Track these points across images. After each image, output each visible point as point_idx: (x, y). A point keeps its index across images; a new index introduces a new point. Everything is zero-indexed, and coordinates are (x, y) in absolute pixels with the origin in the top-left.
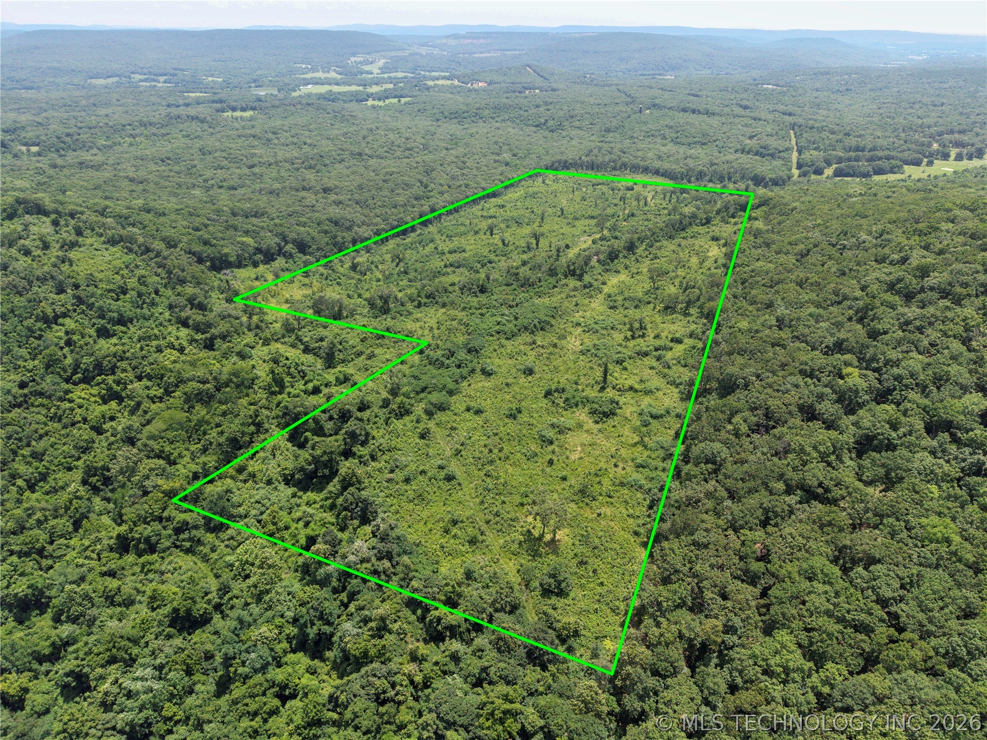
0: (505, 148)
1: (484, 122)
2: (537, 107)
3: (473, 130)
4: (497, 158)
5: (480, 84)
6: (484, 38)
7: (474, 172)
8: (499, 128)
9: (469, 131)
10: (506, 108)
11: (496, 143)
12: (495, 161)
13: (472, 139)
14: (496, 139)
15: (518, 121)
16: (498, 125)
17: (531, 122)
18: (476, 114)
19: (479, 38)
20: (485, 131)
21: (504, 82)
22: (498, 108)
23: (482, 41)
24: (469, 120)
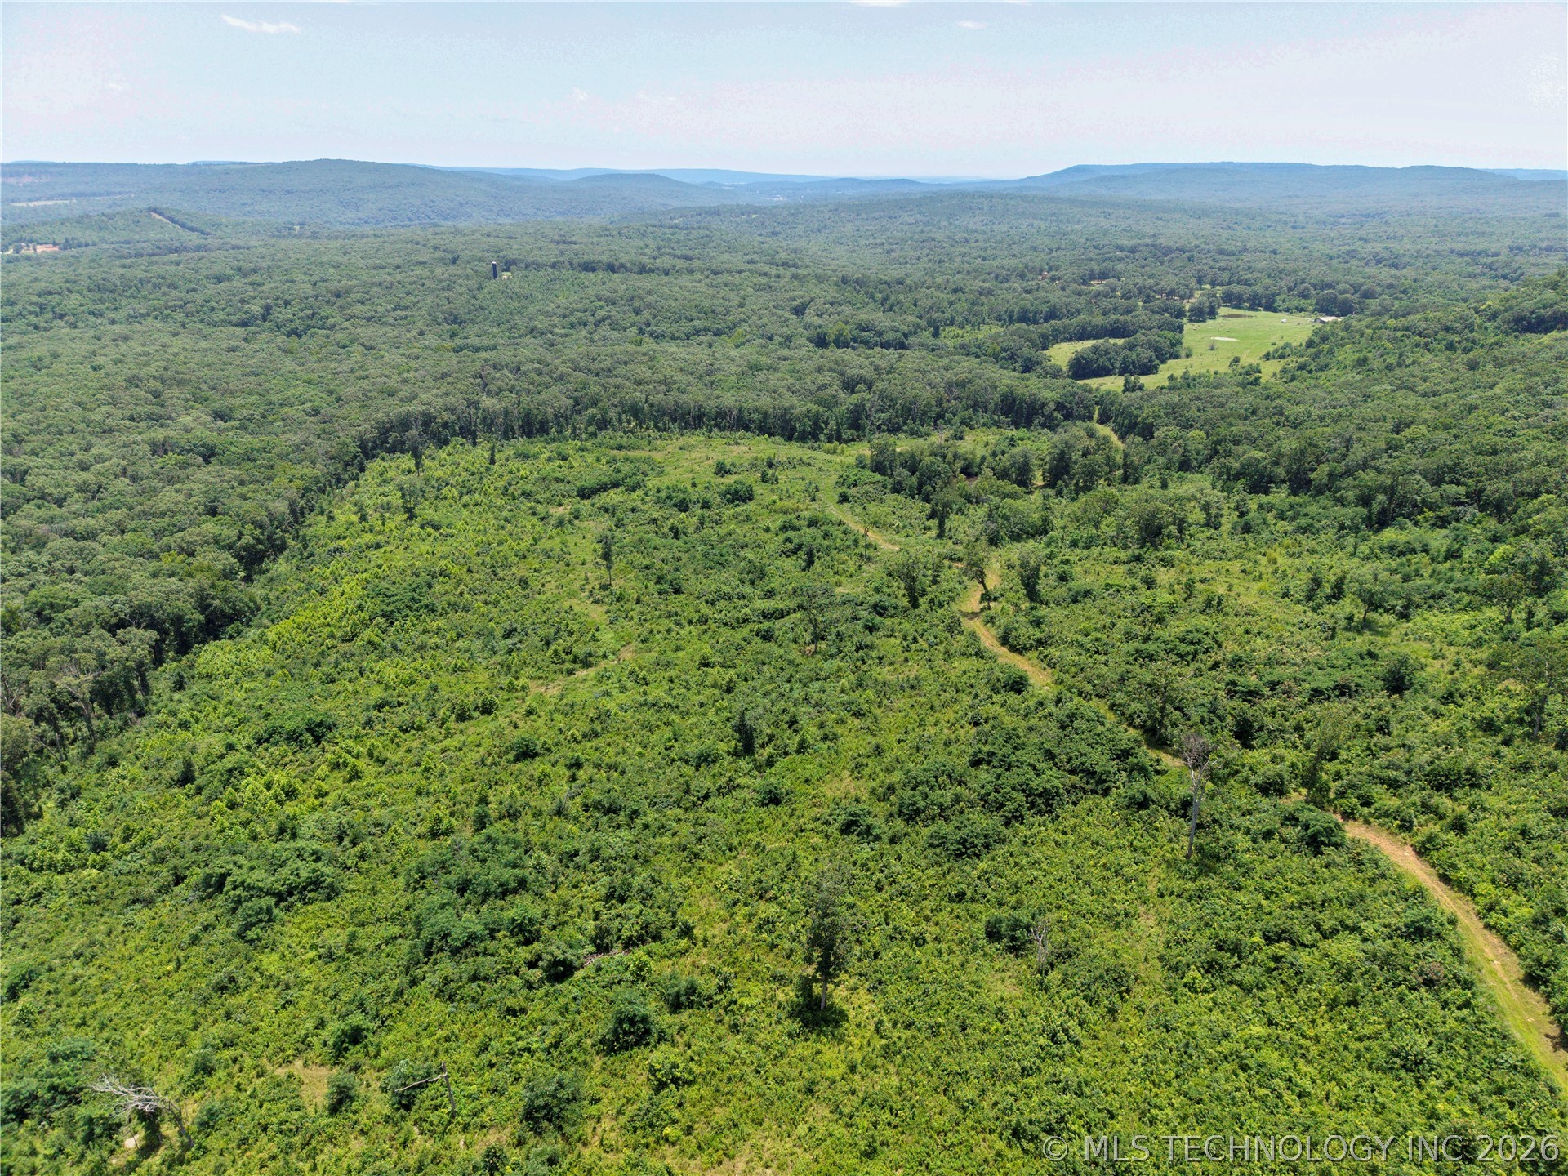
0: (172, 394)
1: (74, 326)
2: (219, 279)
3: (41, 350)
4: (159, 435)
5: (40, 249)
6: (30, 174)
7: (76, 514)
8: (126, 339)
9: (24, 354)
10: (132, 288)
11: (133, 381)
12: (159, 449)
13: (41, 377)
14: (129, 369)
15: (180, 316)
16: (117, 329)
17: (222, 316)
18: (42, 307)
19: (19, 175)
20: (82, 348)
21: (102, 240)
22: (106, 292)
23: (27, 180)
24: (21, 324)
